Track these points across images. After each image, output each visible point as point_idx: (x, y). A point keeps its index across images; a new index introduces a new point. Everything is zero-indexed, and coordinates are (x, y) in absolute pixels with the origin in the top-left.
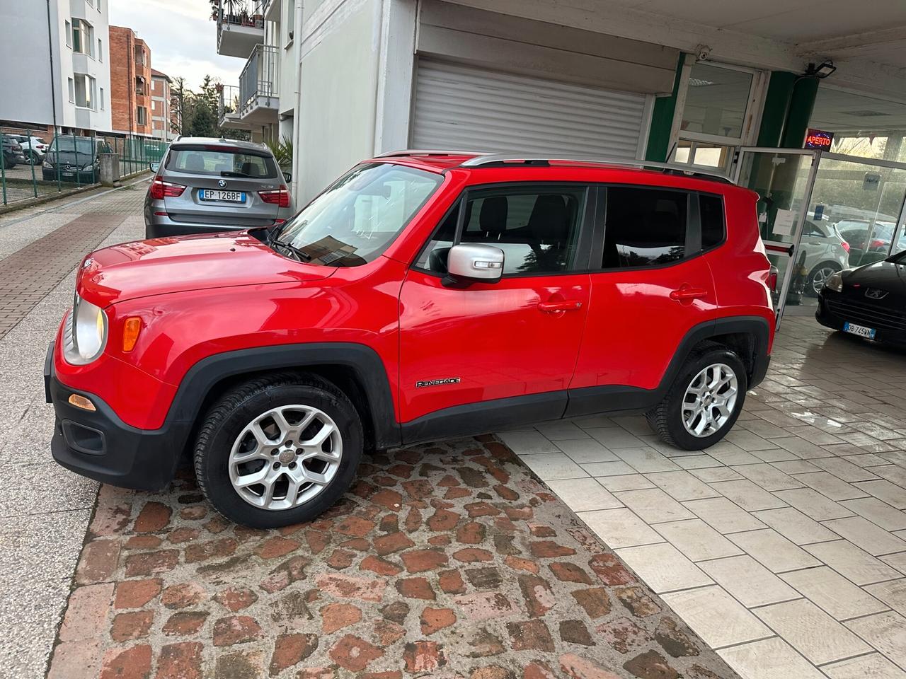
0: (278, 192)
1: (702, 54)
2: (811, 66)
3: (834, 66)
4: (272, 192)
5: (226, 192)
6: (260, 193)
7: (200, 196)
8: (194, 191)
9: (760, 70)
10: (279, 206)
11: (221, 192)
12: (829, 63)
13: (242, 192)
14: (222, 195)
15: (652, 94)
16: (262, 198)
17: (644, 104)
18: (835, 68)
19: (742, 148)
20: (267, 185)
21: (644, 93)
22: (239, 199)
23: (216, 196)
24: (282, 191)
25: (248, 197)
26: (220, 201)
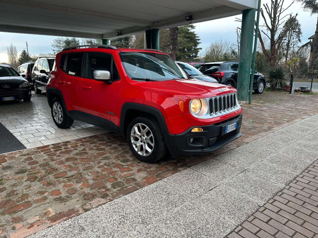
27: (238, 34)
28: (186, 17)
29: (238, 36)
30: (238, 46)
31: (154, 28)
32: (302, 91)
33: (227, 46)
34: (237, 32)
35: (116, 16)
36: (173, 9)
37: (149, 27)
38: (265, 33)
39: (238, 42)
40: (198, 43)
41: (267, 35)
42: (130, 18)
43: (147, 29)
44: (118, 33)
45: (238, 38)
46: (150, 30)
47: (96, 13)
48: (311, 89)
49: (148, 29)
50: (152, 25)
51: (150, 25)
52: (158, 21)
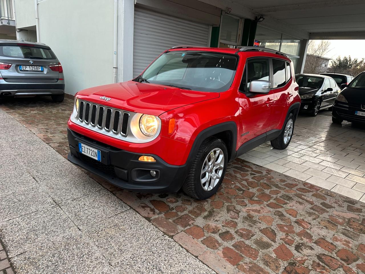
0: (58, 66)
1: (229, 11)
2: (256, 17)
3: (263, 17)
4: (55, 66)
5: (33, 67)
6: (50, 66)
7: (20, 69)
8: (17, 66)
9: (241, 18)
10: (59, 73)
11: (31, 67)
12: (262, 16)
13: (41, 66)
14: (31, 68)
15: (211, 25)
16: (51, 69)
17: (208, 29)
18: (264, 19)
19: (237, 46)
20: (53, 62)
21: (208, 25)
22: (40, 70)
23: (28, 68)
24: (60, 65)
25: (45, 69)
26: (30, 71)
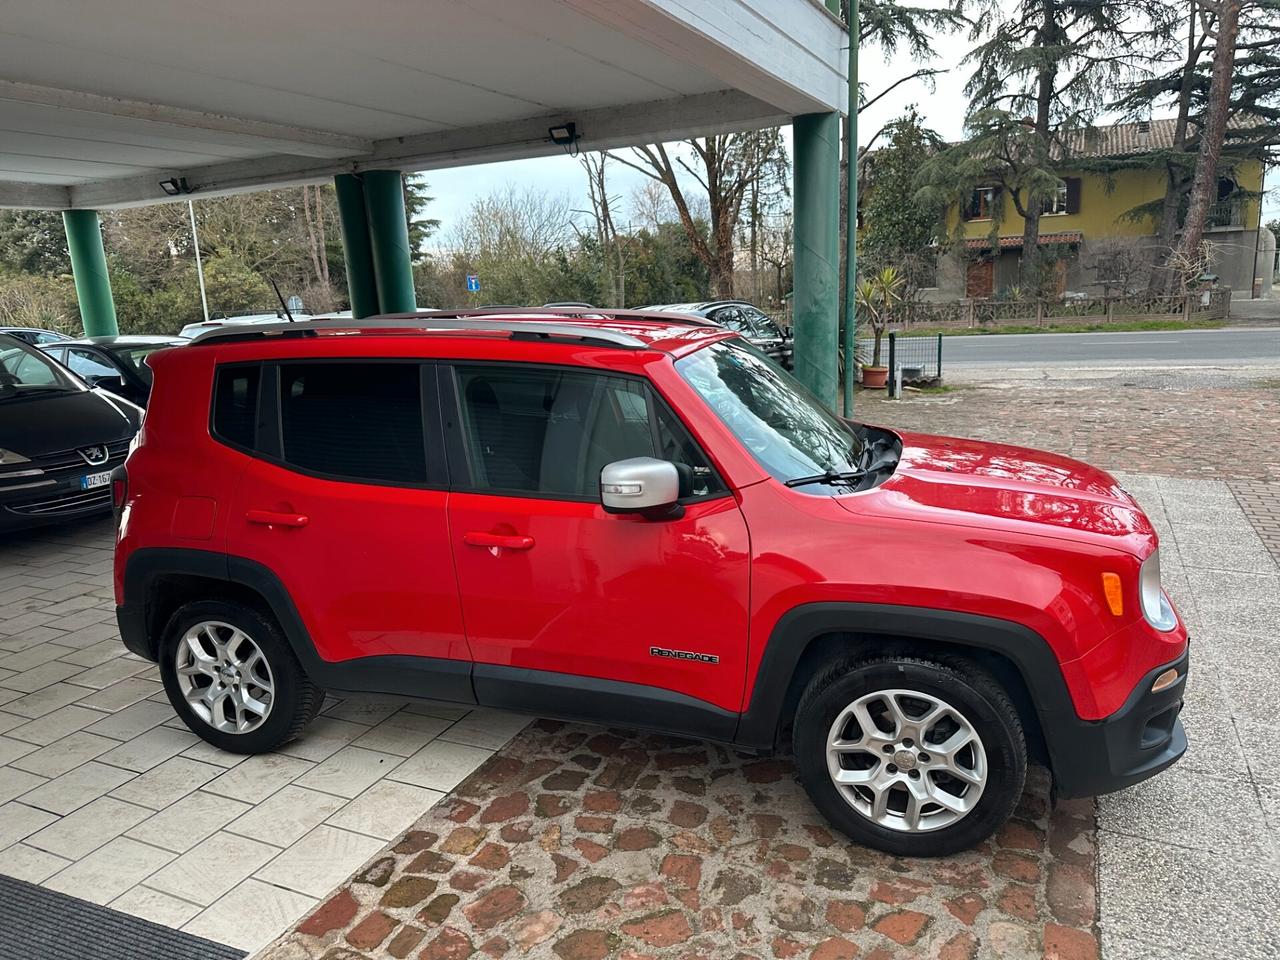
27: (590, 171)
28: (553, 131)
29: (591, 178)
30: (597, 215)
31: (384, 166)
32: (915, 382)
33: (536, 211)
34: (586, 161)
35: (218, 117)
36: (511, 96)
37: (355, 162)
38: (688, 169)
39: (594, 200)
40: (421, 201)
41: (695, 175)
42: (279, 124)
43: (343, 171)
44: (173, 182)
45: (592, 187)
46: (360, 175)
47: (122, 102)
48: (939, 375)
49: (353, 168)
50: (373, 155)
51: (363, 153)
52: (401, 139)
